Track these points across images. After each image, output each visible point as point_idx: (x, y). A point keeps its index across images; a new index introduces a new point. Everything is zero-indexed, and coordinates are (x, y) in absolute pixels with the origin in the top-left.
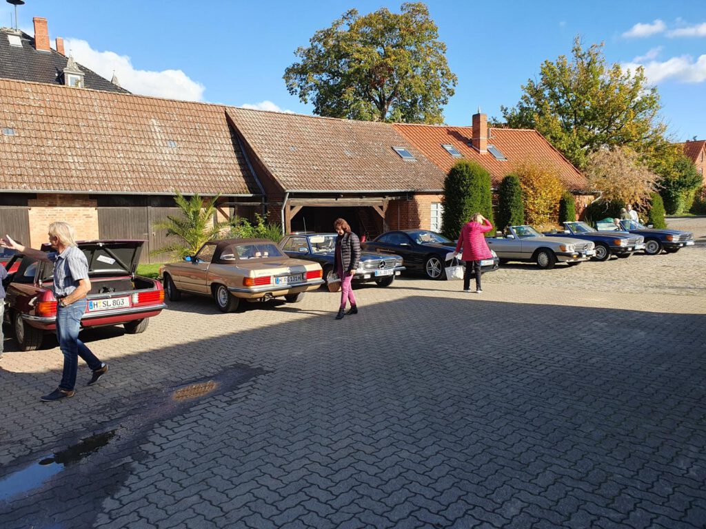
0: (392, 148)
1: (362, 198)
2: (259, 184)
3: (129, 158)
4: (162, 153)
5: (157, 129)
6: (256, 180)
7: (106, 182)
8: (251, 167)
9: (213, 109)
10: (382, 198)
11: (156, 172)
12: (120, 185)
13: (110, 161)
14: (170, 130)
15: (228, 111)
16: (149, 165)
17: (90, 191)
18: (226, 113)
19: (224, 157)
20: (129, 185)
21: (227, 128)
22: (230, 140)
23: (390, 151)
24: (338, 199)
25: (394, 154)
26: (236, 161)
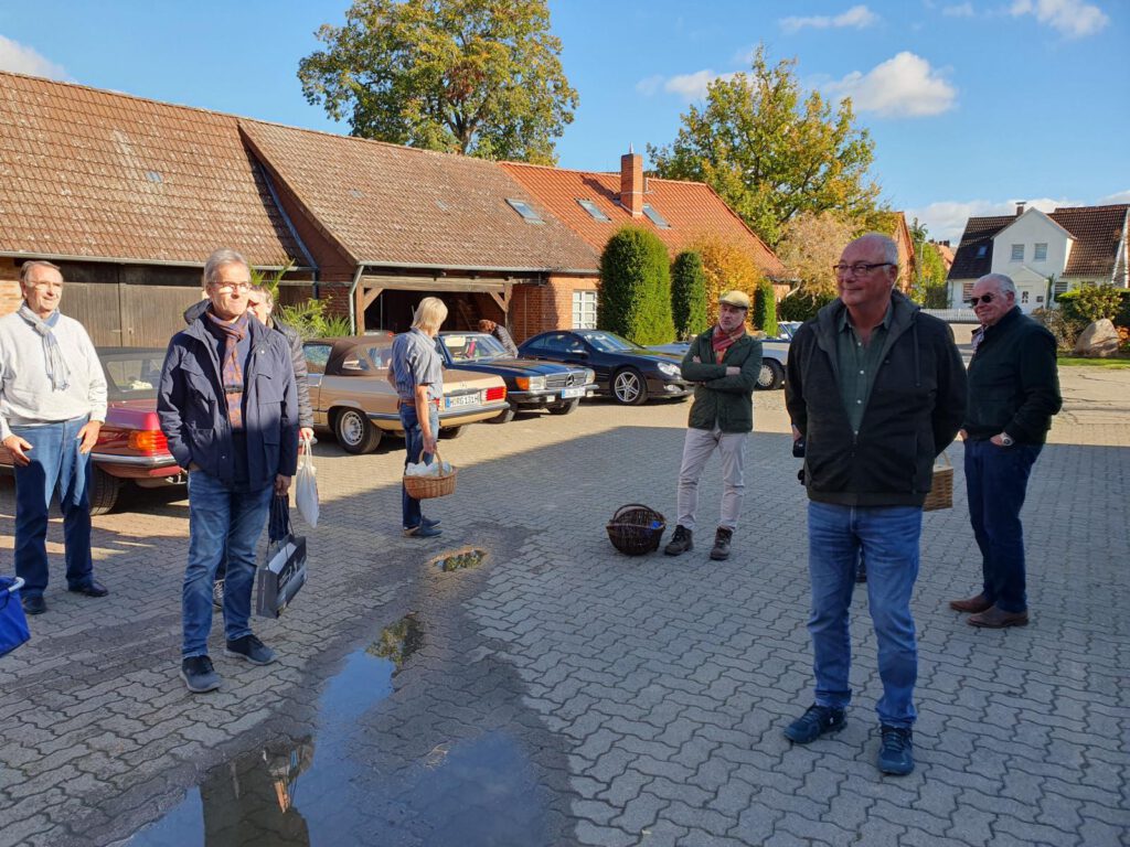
0: (506, 201)
1: (473, 278)
2: (304, 250)
3: (83, 197)
4: (139, 192)
5: (127, 150)
6: (300, 243)
7: (47, 237)
8: (288, 223)
9: (218, 120)
10: (502, 281)
11: (133, 225)
12: (73, 243)
13: (49, 200)
14: (148, 152)
15: (242, 125)
16: (119, 212)
17: (21, 251)
18: (240, 130)
19: (243, 203)
20: (90, 245)
21: (243, 155)
22: (251, 175)
23: (503, 205)
24: (438, 279)
25: (510, 210)
26: (263, 211)
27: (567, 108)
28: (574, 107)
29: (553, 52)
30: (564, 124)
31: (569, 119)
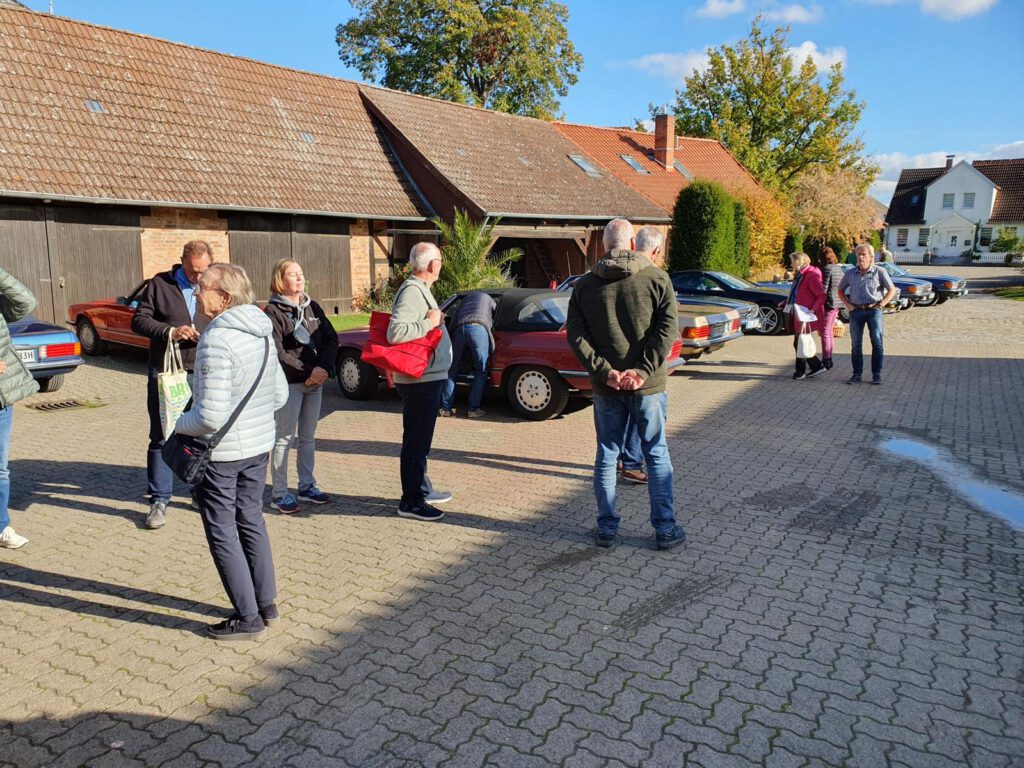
0: (568, 157)
1: (563, 226)
2: (425, 202)
3: (261, 157)
4: (298, 151)
5: (284, 114)
6: (421, 196)
7: (246, 192)
8: (410, 178)
9: (343, 86)
10: (584, 228)
11: (302, 180)
12: (264, 197)
13: (239, 159)
14: (300, 116)
15: (362, 90)
16: (289, 169)
17: (231, 205)
18: (361, 94)
19: (374, 160)
20: (276, 199)
21: (365, 117)
22: (375, 135)
23: (566, 160)
24: (538, 228)
25: (573, 166)
26: (389, 168)
27: (571, 70)
28: (578, 70)
29: (560, 19)
30: (569, 85)
31: (573, 80)
